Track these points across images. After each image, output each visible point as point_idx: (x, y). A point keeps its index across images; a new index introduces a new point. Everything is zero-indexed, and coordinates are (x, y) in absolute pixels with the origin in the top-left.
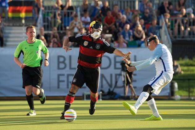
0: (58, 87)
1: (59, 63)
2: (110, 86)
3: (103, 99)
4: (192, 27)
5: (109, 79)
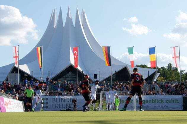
0: (53, 108)
1: (53, 100)
5: (69, 105)
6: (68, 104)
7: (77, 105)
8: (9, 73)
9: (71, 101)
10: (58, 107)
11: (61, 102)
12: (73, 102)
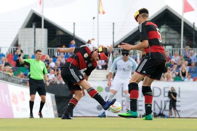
0: (122, 110)
5: (159, 105)
6: (157, 102)
7: (177, 103)
8: (22, 28)
9: (167, 94)
12: (169, 96)
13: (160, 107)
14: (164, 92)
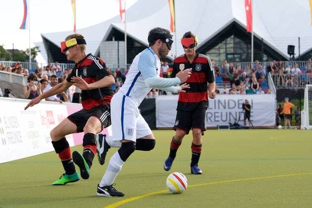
2: (236, 120)
3: (231, 129)
4: (289, 80)
8: (103, 41)
10: (213, 119)
11: (219, 108)
12: (244, 108)
13: (235, 117)
14: (239, 104)
